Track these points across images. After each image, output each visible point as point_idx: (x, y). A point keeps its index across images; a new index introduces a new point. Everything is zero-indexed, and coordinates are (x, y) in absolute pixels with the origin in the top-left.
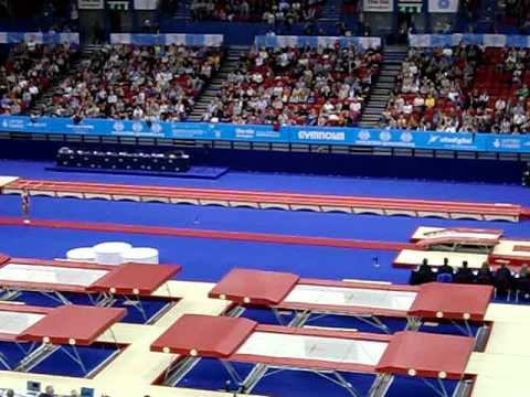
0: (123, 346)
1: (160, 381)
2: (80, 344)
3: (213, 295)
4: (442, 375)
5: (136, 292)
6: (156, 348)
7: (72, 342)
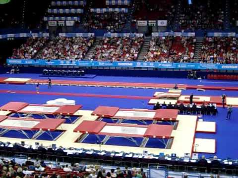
0: (65, 131)
1: (77, 141)
2: (51, 131)
3: (93, 114)
4: (164, 137)
5: (68, 114)
6: (75, 131)
7: (49, 130)
